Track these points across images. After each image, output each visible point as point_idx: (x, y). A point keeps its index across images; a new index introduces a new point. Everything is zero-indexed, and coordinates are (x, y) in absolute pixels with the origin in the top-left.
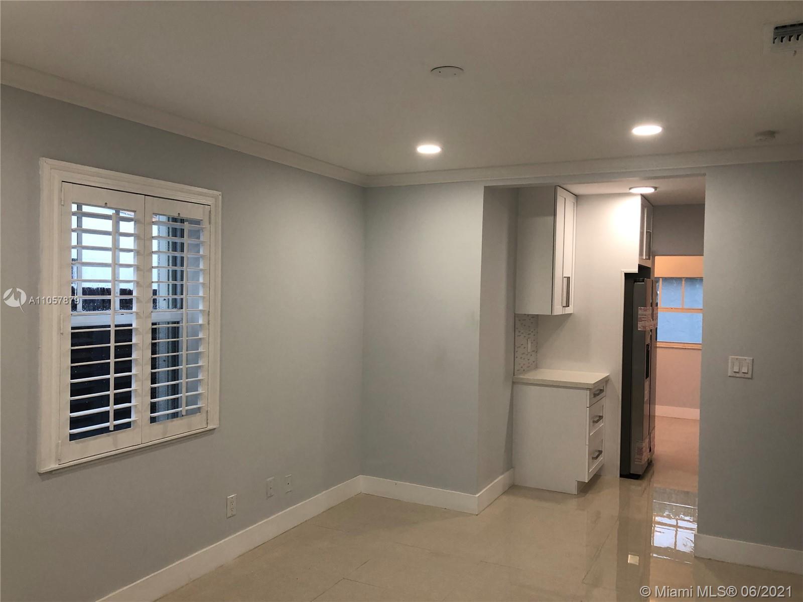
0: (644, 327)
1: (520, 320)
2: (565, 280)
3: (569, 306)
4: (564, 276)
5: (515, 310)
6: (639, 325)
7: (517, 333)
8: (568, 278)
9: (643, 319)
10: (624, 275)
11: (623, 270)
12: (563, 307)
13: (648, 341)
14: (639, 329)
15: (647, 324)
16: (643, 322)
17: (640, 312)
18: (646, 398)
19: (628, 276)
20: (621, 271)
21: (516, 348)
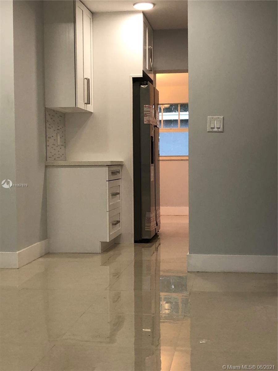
0: (149, 121)
1: (49, 115)
2: (86, 81)
3: (89, 104)
4: (85, 77)
5: (44, 105)
6: (145, 120)
7: (48, 125)
8: (88, 80)
9: (148, 115)
10: (132, 78)
11: (131, 75)
12: (85, 103)
13: (152, 134)
14: (145, 123)
15: (151, 119)
16: (148, 117)
17: (145, 109)
18: (152, 179)
19: (135, 80)
20: (130, 76)
21: (47, 138)
